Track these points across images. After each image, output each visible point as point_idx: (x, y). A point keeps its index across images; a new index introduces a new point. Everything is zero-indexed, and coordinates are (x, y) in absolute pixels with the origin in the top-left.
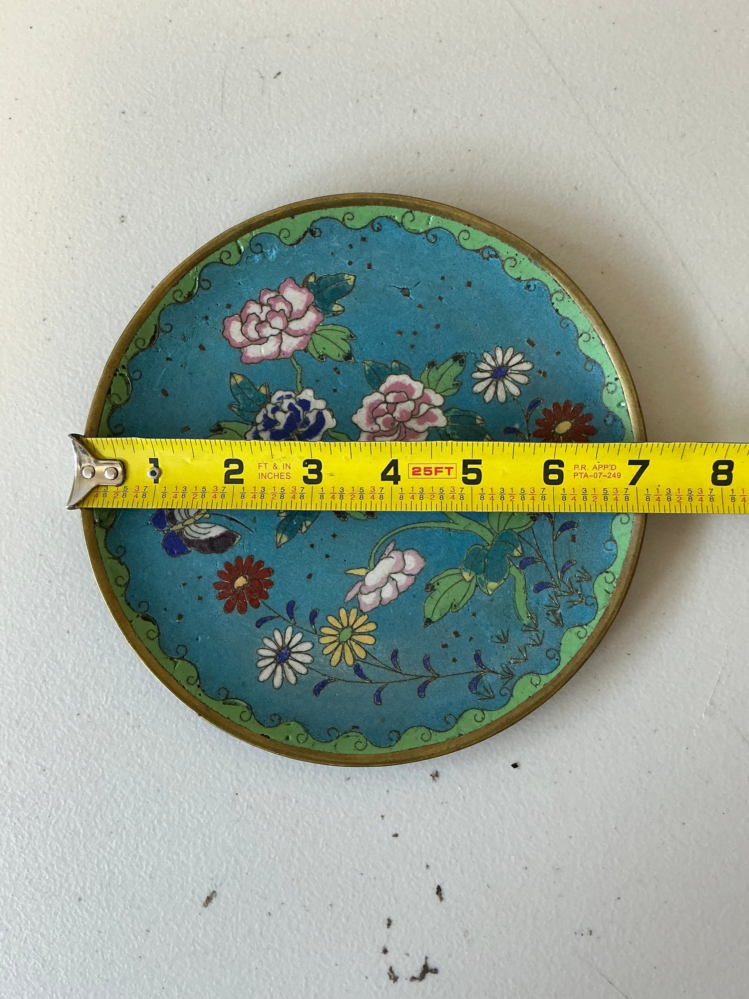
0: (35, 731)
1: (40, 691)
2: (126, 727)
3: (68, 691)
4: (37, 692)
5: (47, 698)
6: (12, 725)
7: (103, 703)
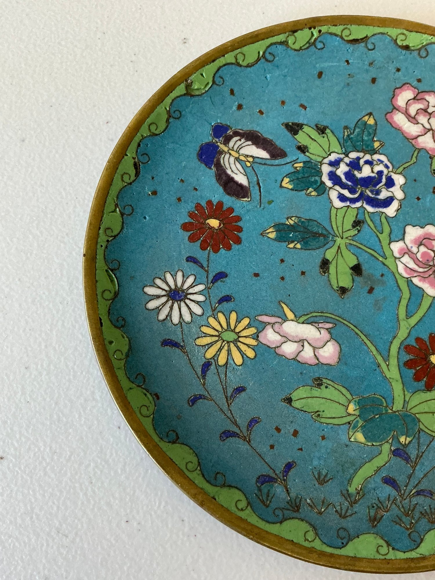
0: (78, 540)
1: (85, 494)
2: (181, 536)
3: (117, 495)
4: (81, 494)
5: (92, 502)
6: (53, 534)
7: (156, 508)
